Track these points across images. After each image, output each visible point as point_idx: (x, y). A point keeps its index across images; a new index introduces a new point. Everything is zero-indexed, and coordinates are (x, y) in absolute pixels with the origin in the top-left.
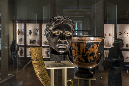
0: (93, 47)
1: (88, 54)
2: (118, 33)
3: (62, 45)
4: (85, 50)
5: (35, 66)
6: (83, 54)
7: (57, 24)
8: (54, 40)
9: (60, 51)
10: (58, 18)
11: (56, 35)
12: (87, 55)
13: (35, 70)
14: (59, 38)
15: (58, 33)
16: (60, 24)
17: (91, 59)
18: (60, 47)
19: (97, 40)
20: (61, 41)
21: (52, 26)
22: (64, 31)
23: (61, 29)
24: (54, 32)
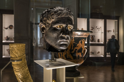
0: (81, 42)
1: (76, 50)
2: (90, 27)
3: (64, 40)
4: (73, 46)
5: (16, 68)
6: (71, 50)
7: (59, 17)
8: (55, 35)
9: (62, 48)
10: (60, 10)
11: (57, 30)
12: (75, 52)
13: (16, 73)
14: (61, 32)
15: (60, 27)
16: (63, 16)
17: (79, 56)
18: (62, 43)
19: (85, 35)
20: (64, 36)
21: (53, 18)
22: (67, 25)
23: (64, 23)
24: (55, 26)
